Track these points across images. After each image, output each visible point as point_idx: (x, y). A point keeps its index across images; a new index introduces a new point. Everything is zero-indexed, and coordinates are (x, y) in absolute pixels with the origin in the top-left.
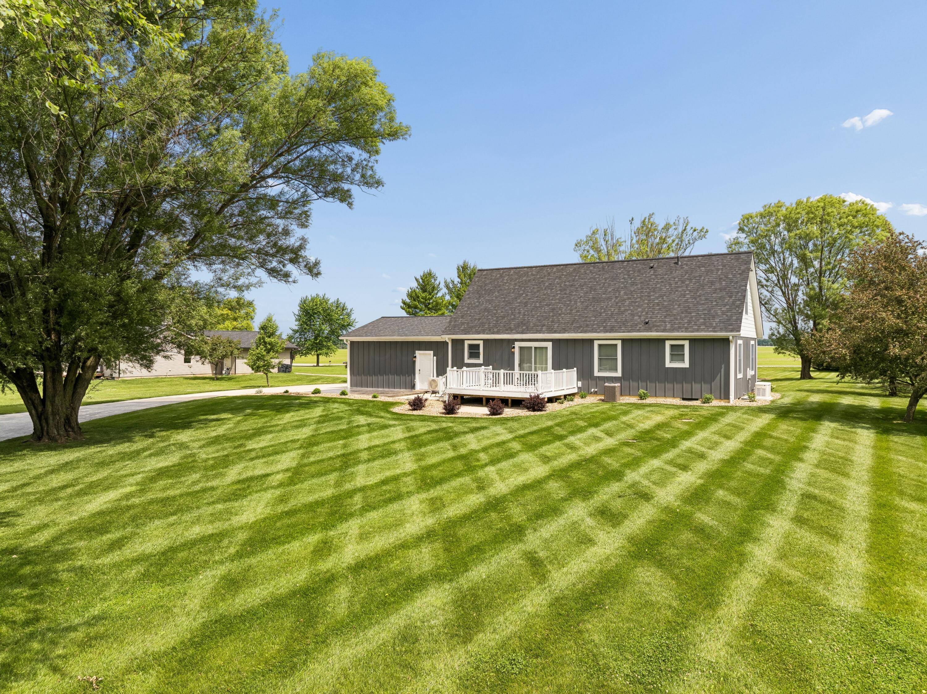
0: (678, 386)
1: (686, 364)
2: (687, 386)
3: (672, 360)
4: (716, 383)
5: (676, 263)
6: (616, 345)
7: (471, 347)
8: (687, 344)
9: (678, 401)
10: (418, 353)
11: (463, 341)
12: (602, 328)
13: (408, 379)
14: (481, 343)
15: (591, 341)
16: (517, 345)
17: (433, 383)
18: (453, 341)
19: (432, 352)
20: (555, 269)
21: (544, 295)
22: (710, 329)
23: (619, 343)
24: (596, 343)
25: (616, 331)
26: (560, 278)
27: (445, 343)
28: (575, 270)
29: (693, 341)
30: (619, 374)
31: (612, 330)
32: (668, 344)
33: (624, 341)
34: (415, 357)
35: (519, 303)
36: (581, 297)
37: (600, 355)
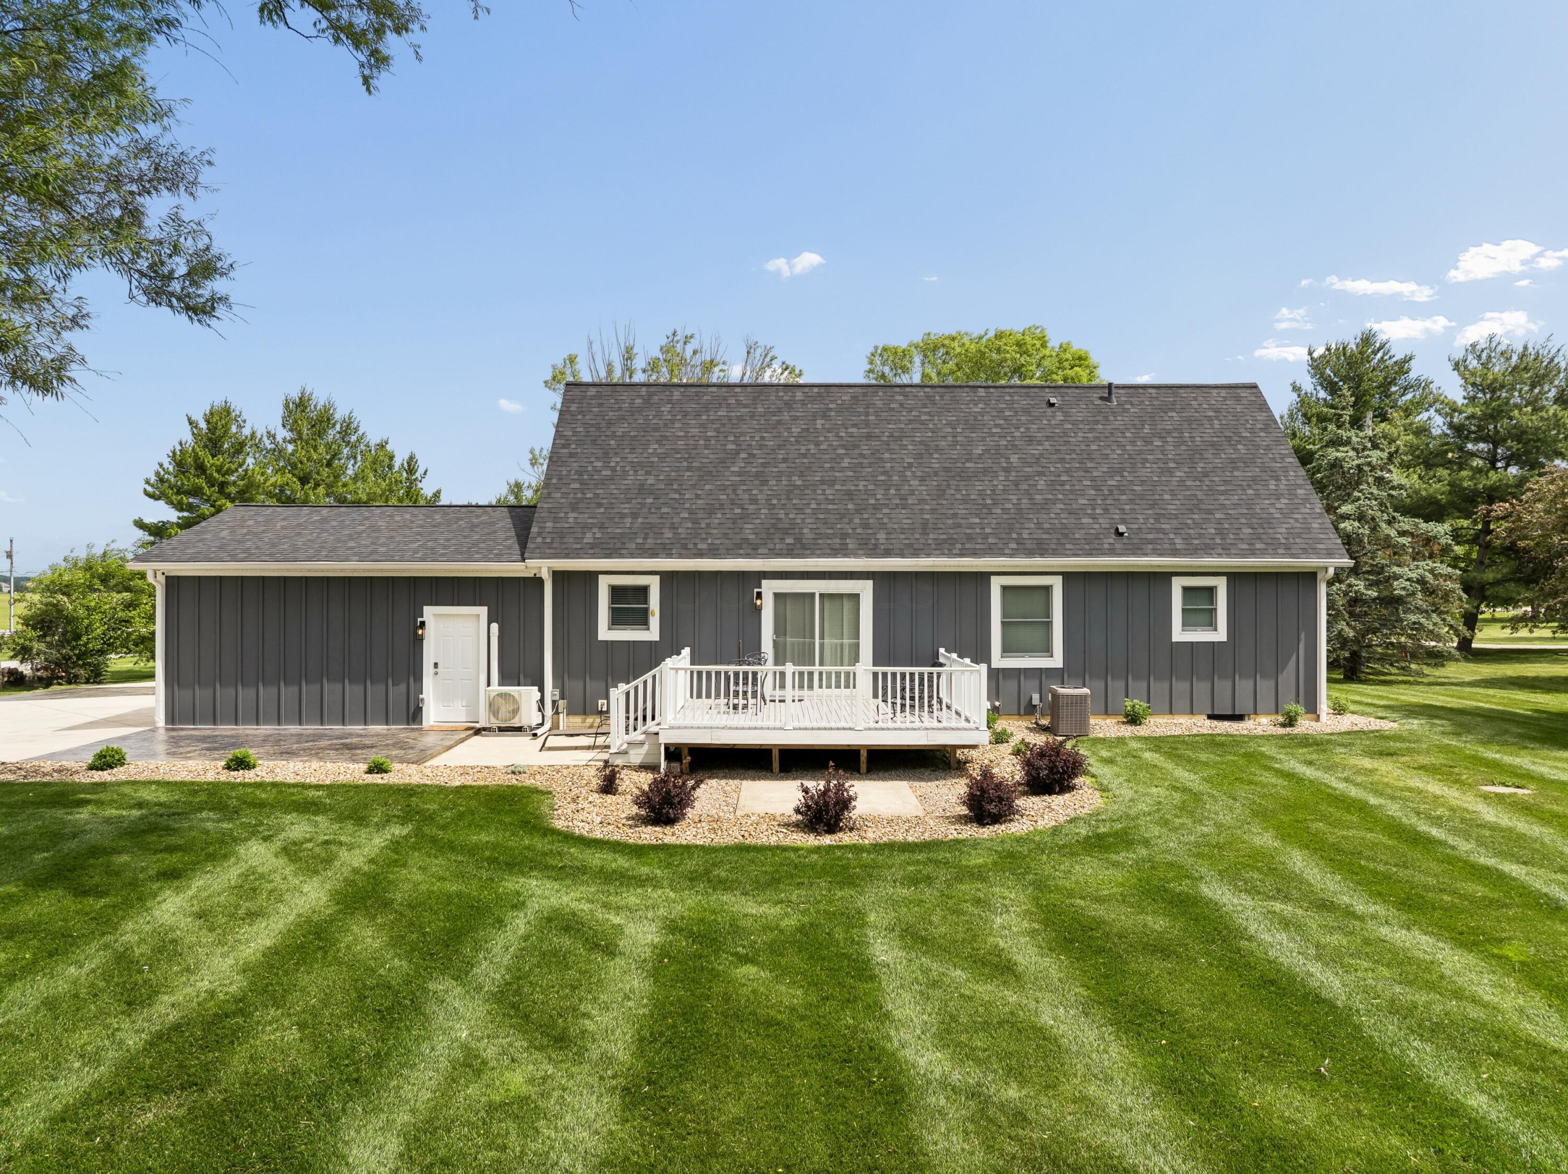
0: (1202, 688)
1: (1220, 635)
2: (1223, 687)
3: (1186, 624)
4: (1288, 675)
5: (1108, 399)
6: (1047, 589)
7: (617, 593)
8: (1221, 584)
9: (1202, 725)
10: (430, 613)
11: (591, 577)
12: (1014, 546)
13: (397, 692)
14: (654, 584)
15: (983, 578)
16: (769, 588)
17: (501, 701)
18: (557, 576)
19: (483, 611)
20: (799, 395)
21: (804, 456)
22: (1281, 551)
23: (1057, 583)
24: (996, 584)
25: (1055, 553)
26: (825, 416)
27: (538, 582)
28: (854, 398)
29: (1235, 578)
30: (1056, 661)
31: (1041, 550)
32: (1177, 584)
33: (1069, 577)
34: (423, 624)
35: (740, 474)
36: (910, 465)
37: (1005, 614)
